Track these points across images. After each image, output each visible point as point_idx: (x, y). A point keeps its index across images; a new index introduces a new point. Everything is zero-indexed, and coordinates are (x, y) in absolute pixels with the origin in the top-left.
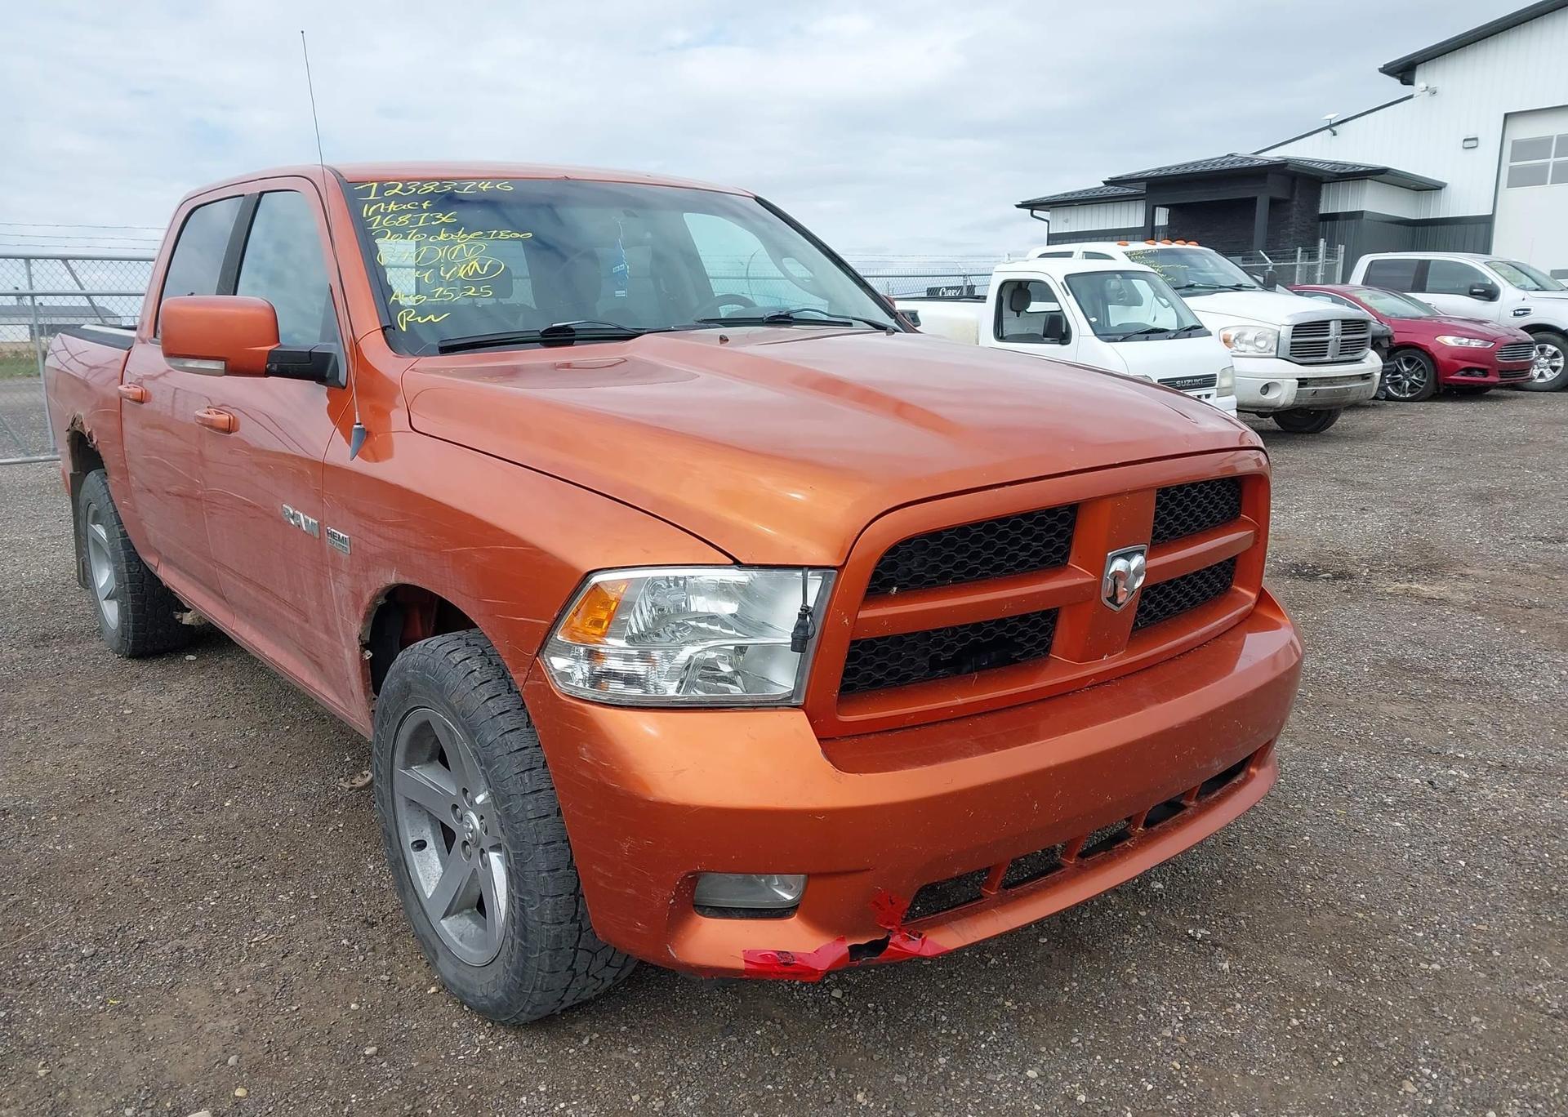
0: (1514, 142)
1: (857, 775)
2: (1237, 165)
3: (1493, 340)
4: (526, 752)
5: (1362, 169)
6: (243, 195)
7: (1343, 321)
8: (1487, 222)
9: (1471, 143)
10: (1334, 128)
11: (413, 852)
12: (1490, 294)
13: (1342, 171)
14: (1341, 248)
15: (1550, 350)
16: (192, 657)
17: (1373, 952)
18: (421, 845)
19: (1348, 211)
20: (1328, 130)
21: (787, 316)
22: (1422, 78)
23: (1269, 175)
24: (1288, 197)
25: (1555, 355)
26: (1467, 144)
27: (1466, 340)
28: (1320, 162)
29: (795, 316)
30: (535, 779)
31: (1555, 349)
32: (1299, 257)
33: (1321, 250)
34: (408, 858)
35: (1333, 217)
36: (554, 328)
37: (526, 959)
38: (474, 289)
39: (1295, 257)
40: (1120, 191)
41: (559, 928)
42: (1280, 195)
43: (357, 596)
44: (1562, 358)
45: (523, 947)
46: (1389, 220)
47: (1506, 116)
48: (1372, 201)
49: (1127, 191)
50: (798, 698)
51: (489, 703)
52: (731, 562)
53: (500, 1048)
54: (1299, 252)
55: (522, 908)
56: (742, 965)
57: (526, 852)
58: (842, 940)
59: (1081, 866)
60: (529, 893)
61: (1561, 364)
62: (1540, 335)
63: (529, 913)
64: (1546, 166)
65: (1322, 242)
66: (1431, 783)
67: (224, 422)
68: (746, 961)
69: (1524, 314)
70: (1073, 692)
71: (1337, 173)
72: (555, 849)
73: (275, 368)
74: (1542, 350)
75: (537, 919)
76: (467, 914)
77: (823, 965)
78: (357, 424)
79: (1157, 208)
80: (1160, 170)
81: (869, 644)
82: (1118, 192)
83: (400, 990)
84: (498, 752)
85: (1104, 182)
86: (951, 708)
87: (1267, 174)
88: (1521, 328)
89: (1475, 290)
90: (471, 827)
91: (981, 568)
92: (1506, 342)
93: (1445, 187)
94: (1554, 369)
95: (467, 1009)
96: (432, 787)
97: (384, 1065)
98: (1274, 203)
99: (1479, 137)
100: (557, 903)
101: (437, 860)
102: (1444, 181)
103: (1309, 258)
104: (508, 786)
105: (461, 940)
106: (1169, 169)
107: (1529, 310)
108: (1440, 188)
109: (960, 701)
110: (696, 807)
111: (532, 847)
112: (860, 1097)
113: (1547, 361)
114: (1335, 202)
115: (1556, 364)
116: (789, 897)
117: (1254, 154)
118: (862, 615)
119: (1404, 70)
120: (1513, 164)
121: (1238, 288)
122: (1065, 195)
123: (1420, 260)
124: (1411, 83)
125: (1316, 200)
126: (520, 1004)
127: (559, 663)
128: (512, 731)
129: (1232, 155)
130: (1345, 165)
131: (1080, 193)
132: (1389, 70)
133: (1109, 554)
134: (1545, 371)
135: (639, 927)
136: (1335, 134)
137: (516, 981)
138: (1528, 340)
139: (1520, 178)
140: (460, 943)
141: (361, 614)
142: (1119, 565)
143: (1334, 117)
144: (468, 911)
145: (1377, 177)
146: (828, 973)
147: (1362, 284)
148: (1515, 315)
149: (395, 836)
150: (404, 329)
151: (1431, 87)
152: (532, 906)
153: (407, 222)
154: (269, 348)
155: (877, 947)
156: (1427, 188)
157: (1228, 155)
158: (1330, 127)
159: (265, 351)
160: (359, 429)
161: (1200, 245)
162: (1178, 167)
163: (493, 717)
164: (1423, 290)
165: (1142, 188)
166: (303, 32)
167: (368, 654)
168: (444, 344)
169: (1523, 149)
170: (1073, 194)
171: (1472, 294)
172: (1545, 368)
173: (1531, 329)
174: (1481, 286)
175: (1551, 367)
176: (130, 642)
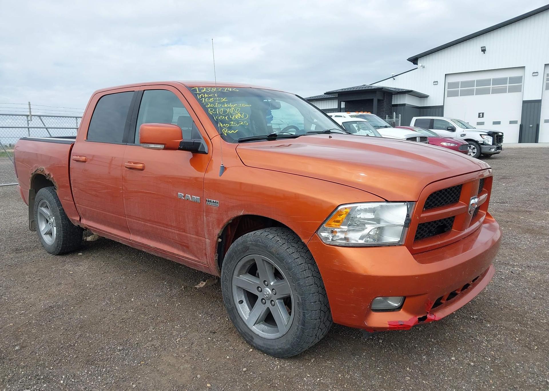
0: (448, 83)
1: (424, 264)
2: (367, 88)
3: (457, 144)
4: (303, 265)
5: (404, 91)
6: (134, 91)
7: (420, 137)
8: (441, 108)
9: (436, 83)
10: (394, 78)
11: (239, 304)
12: (453, 130)
13: (399, 91)
14: (400, 115)
15: (472, 147)
16: (81, 254)
17: (526, 319)
18: (241, 302)
19: (401, 103)
20: (392, 78)
21: (329, 131)
22: (420, 63)
23: (377, 92)
24: (383, 99)
25: (474, 148)
26: (435, 83)
27: (449, 144)
28: (391, 88)
29: (331, 131)
30: (307, 273)
31: (474, 147)
32: (387, 118)
33: (394, 116)
34: (237, 307)
35: (396, 105)
36: (272, 134)
37: (303, 332)
38: (242, 123)
39: (386, 118)
40: (328, 96)
41: (316, 321)
42: (381, 98)
43: (219, 221)
44: (476, 149)
45: (303, 328)
46: (414, 107)
47: (446, 75)
48: (408, 101)
49: (331, 96)
50: (402, 242)
51: (287, 250)
52: (385, 201)
53: (286, 365)
54: (387, 116)
55: (304, 315)
56: (388, 326)
57: (306, 297)
58: (416, 316)
59: (462, 293)
60: (307, 310)
61: (476, 151)
62: (470, 142)
63: (307, 316)
64: (458, 90)
65: (394, 113)
66: (512, 272)
67: (141, 166)
68: (389, 325)
69: (464, 136)
70: (460, 240)
71: (397, 92)
72: (315, 295)
73: (181, 147)
74: (470, 147)
75: (309, 319)
76: (262, 323)
77: (412, 324)
78: (222, 165)
79: (342, 102)
80: (342, 89)
81: (423, 224)
82: (329, 96)
83: (239, 351)
84: (293, 265)
85: (324, 93)
86: (436, 245)
87: (376, 91)
88: (464, 140)
89: (449, 128)
90: (268, 293)
91: (444, 202)
92: (461, 145)
93: (429, 96)
94: (474, 153)
95: (266, 355)
96: (248, 281)
97: (251, 373)
98: (379, 101)
99: (438, 81)
100: (316, 313)
101: (247, 306)
102: (428, 95)
103: (390, 118)
104: (298, 275)
105: (263, 332)
106: (345, 89)
107: (465, 134)
108: (427, 97)
109: (439, 243)
110: (380, 276)
111: (308, 295)
112: (408, 369)
113: (471, 150)
114: (397, 101)
115: (474, 151)
116: (397, 305)
117: (370, 85)
118: (422, 215)
119: (414, 60)
120: (448, 90)
121: (386, 127)
122: (310, 97)
123: (431, 119)
124: (417, 64)
125: (391, 100)
126: (296, 349)
127: (324, 234)
128: (297, 258)
129: (364, 85)
130: (399, 89)
131: (315, 97)
132: (410, 60)
133: (471, 198)
134: (471, 153)
135: (355, 317)
136: (394, 79)
137: (297, 341)
138: (466, 144)
139: (451, 94)
140: (263, 333)
141: (221, 226)
142: (472, 201)
143: (394, 74)
144: (262, 322)
145: (409, 93)
146: (413, 326)
147: (414, 126)
148: (461, 136)
149: (232, 300)
150: (226, 135)
151: (423, 65)
152: (308, 314)
153: (213, 101)
154: (180, 141)
155: (425, 318)
156: (423, 97)
157: (363, 85)
158: (393, 77)
159: (179, 142)
160: (222, 166)
161: (372, 113)
162: (348, 89)
163: (290, 254)
164: (433, 128)
165: (337, 95)
166: (212, 39)
167: (220, 240)
168: (240, 140)
169: (451, 85)
170: (313, 97)
171: (448, 130)
172: (471, 152)
173: (467, 140)
174: (451, 127)
175: (473, 152)
176: (60, 249)
